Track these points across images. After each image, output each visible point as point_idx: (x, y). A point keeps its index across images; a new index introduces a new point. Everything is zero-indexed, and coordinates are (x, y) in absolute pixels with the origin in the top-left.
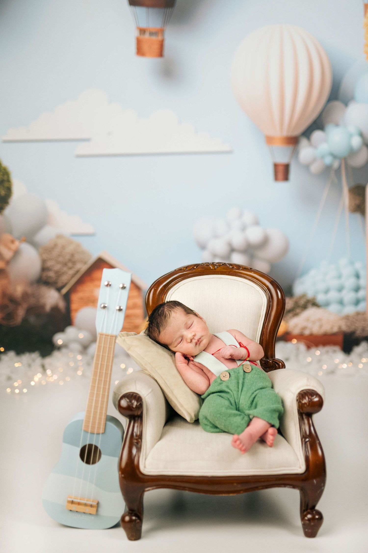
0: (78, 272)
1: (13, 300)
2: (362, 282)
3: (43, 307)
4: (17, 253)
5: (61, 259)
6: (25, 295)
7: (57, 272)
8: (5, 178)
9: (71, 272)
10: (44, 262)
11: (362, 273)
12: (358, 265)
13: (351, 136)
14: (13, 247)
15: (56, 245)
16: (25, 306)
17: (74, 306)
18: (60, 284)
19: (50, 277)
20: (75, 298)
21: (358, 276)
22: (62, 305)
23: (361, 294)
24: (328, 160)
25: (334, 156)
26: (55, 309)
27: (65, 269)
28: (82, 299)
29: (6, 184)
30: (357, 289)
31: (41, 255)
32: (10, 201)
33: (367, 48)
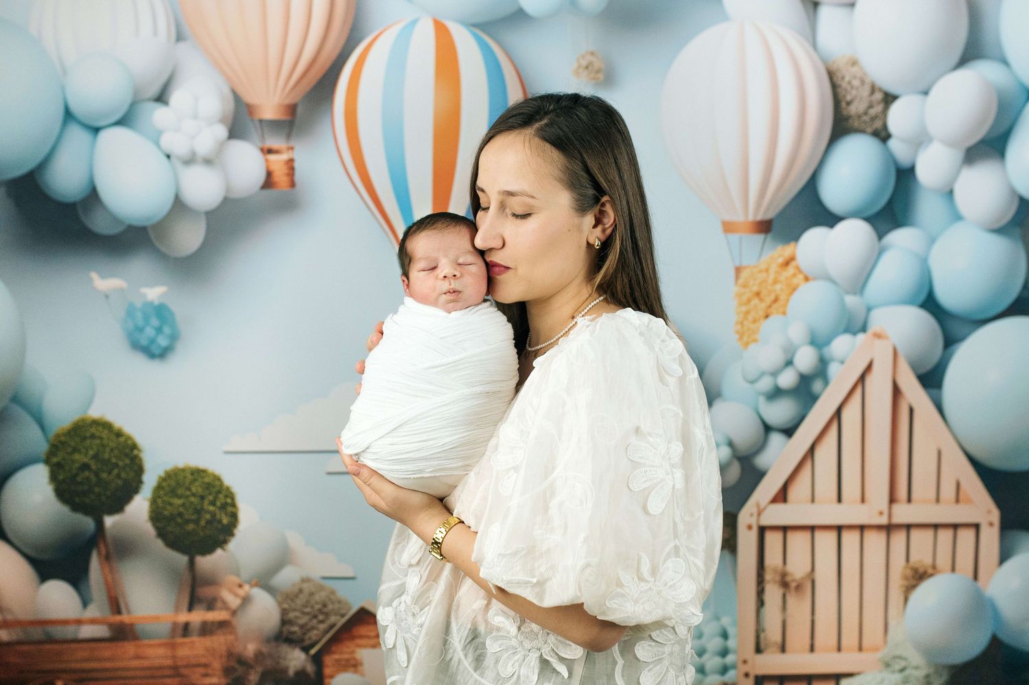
0: (332, 626)
1: (241, 661)
2: (731, 643)
3: (285, 671)
4: (246, 600)
5: (307, 610)
6: (259, 655)
7: (302, 627)
8: (229, 500)
9: (322, 627)
10: (284, 612)
11: (732, 631)
12: (725, 621)
14: (241, 592)
15: (301, 591)
16: (260, 669)
17: (327, 671)
18: (307, 643)
19: (294, 633)
20: (329, 660)
21: (725, 635)
22: (310, 668)
23: (730, 659)
26: (301, 673)
27: (315, 621)
28: (337, 661)
29: (230, 509)
30: (724, 653)
31: (280, 604)
32: (236, 531)
33: (739, 327)
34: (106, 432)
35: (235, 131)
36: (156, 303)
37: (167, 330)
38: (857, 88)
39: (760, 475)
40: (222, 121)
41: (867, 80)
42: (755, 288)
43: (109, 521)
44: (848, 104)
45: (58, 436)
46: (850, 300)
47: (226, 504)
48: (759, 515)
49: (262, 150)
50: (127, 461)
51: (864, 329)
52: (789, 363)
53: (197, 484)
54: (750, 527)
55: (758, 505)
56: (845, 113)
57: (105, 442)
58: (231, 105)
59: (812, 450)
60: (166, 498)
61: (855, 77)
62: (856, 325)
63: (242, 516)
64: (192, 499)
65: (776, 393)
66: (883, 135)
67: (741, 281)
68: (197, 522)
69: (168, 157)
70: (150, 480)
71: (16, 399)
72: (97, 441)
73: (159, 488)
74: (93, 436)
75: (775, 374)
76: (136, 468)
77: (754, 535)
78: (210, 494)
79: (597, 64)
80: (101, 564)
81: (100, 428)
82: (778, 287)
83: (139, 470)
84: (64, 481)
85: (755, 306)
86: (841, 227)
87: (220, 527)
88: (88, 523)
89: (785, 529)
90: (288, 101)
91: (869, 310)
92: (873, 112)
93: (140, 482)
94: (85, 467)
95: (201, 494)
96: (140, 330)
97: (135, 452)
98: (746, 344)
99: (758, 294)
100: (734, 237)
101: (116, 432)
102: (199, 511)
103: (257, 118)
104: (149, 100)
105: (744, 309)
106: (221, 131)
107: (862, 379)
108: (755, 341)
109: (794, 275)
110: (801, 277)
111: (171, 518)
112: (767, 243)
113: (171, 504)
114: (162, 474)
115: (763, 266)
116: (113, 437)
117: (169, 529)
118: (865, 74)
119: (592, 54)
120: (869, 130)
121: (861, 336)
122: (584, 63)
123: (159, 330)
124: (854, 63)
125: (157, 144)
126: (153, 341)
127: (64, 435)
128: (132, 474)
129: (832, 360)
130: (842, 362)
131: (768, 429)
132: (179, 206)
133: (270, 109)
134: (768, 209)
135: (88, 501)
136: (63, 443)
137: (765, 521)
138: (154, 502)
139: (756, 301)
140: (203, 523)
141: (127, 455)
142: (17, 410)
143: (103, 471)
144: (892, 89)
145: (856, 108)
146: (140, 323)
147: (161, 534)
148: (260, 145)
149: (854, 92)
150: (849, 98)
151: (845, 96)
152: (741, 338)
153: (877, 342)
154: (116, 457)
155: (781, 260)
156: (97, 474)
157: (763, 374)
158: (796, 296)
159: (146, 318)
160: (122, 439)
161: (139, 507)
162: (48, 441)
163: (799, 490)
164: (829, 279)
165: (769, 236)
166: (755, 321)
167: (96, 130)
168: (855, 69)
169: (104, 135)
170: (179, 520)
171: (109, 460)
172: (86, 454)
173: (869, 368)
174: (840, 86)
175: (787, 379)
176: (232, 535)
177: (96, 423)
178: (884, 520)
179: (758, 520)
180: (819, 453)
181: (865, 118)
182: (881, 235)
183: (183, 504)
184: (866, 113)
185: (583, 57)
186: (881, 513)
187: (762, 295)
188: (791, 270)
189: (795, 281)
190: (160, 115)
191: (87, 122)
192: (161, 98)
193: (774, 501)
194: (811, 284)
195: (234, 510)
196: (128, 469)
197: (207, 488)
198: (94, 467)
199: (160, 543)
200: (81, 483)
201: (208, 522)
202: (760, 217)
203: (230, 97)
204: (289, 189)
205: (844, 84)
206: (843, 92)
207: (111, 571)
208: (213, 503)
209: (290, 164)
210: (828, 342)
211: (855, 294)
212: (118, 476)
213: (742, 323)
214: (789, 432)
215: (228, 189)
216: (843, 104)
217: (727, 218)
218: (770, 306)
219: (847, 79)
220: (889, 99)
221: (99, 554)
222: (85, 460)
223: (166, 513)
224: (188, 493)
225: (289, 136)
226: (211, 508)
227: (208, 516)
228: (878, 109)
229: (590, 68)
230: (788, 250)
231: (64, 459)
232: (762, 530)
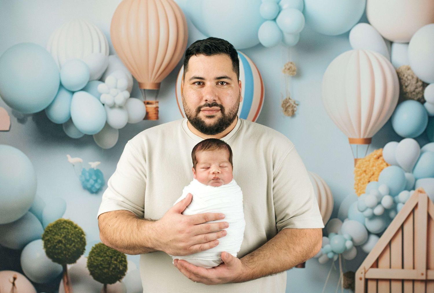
8: (123, 259)
13: (346, 240)
24: (330, 255)
25: (334, 253)
32: (126, 273)
33: (356, 186)
34: (70, 226)
35: (133, 94)
36: (95, 169)
37: (99, 181)
38: (410, 80)
39: (366, 254)
40: (127, 90)
41: (415, 76)
42: (364, 169)
43: (69, 267)
44: (406, 87)
45: (49, 227)
46: (408, 175)
47: (122, 260)
48: (365, 273)
49: (144, 103)
50: (79, 240)
51: (414, 188)
52: (379, 203)
53: (109, 251)
54: (361, 279)
55: (365, 269)
56: (404, 91)
57: (69, 231)
58: (132, 83)
59: (390, 244)
60: (95, 257)
61: (409, 75)
62: (410, 187)
63: (129, 266)
64: (107, 258)
65: (373, 217)
66: (422, 101)
67: (357, 165)
68: (108, 268)
69: (104, 105)
70: (88, 249)
71: (31, 210)
72: (66, 230)
73: (92, 252)
74: (64, 228)
75: (373, 208)
76: (82, 243)
77: (363, 282)
78: (115, 256)
79: (294, 68)
80: (64, 286)
81: (67, 224)
82: (374, 168)
83: (84, 244)
84: (50, 248)
85: (364, 177)
86: (403, 142)
87: (118, 271)
88: (60, 267)
89: (377, 280)
90: (157, 82)
91: (416, 180)
92: (417, 90)
93: (84, 249)
94: (60, 242)
95: (111, 255)
96: (88, 181)
97: (83, 236)
98: (360, 194)
99: (365, 171)
100: (354, 146)
101: (74, 226)
102: (109, 264)
103: (143, 88)
104: (96, 80)
105: (358, 178)
106: (127, 94)
107: (413, 211)
108: (364, 193)
109: (382, 163)
110: (385, 164)
111: (97, 266)
112: (369, 147)
113: (97, 260)
114: (94, 246)
115: (367, 159)
116: (73, 228)
117: (96, 271)
118: (414, 73)
119: (291, 63)
120: (416, 99)
121: (412, 192)
122: (288, 67)
123: (96, 181)
124: (409, 69)
125: (99, 100)
126: (93, 186)
127: (52, 227)
128: (81, 246)
129: (399, 202)
130: (404, 203)
131: (369, 233)
132: (107, 126)
133: (148, 85)
134: (370, 133)
135: (60, 257)
136: (50, 231)
137: (368, 276)
138: (89, 258)
139: (364, 174)
140: (111, 269)
141: (79, 237)
142: (31, 214)
143: (68, 244)
144: (426, 81)
145: (410, 89)
146: (88, 178)
147: (92, 273)
148: (144, 100)
149: (409, 82)
150: (406, 84)
151: (404, 83)
152: (357, 191)
153: (420, 194)
154: (74, 237)
155: (375, 156)
156: (65, 245)
157: (367, 208)
158: (383, 172)
159: (90, 175)
160: (77, 230)
161: (83, 261)
162: (44, 229)
163: (384, 262)
164: (398, 165)
165: (370, 145)
166: (363, 184)
167: (73, 93)
168: (409, 71)
169: (76, 95)
170: (100, 267)
171: (71, 239)
172: (61, 236)
173: (416, 206)
174: (402, 79)
175: (378, 211)
176: (124, 275)
177: (66, 222)
178: (424, 278)
179: (365, 276)
180: (393, 245)
181: (413, 93)
182: (421, 146)
183: (103, 260)
184: (414, 91)
185: (287, 64)
186: (422, 274)
187: (367, 172)
188: (380, 161)
189: (382, 166)
190: (101, 86)
191: (69, 89)
192: (102, 79)
193: (372, 267)
194: (389, 167)
195: (125, 263)
196: (79, 243)
197: (114, 253)
198: (64, 242)
199: (91, 278)
200: (58, 249)
201: (113, 269)
202: (366, 137)
203: (131, 79)
204: (155, 120)
205: (404, 78)
206: (404, 82)
207: (69, 290)
208: (116, 260)
209: (157, 109)
210: (397, 194)
211: (409, 172)
212: (74, 246)
213: (358, 184)
214: (379, 235)
215: (129, 119)
216: (404, 87)
217: (351, 137)
218: (370, 177)
219: (406, 76)
220: (425, 85)
221: (64, 281)
222: (60, 239)
223: (95, 264)
224: (105, 255)
225: (156, 97)
226: (115, 262)
227: (114, 266)
228: (420, 89)
229: (290, 69)
230: (379, 152)
231: (51, 238)
232: (367, 280)
